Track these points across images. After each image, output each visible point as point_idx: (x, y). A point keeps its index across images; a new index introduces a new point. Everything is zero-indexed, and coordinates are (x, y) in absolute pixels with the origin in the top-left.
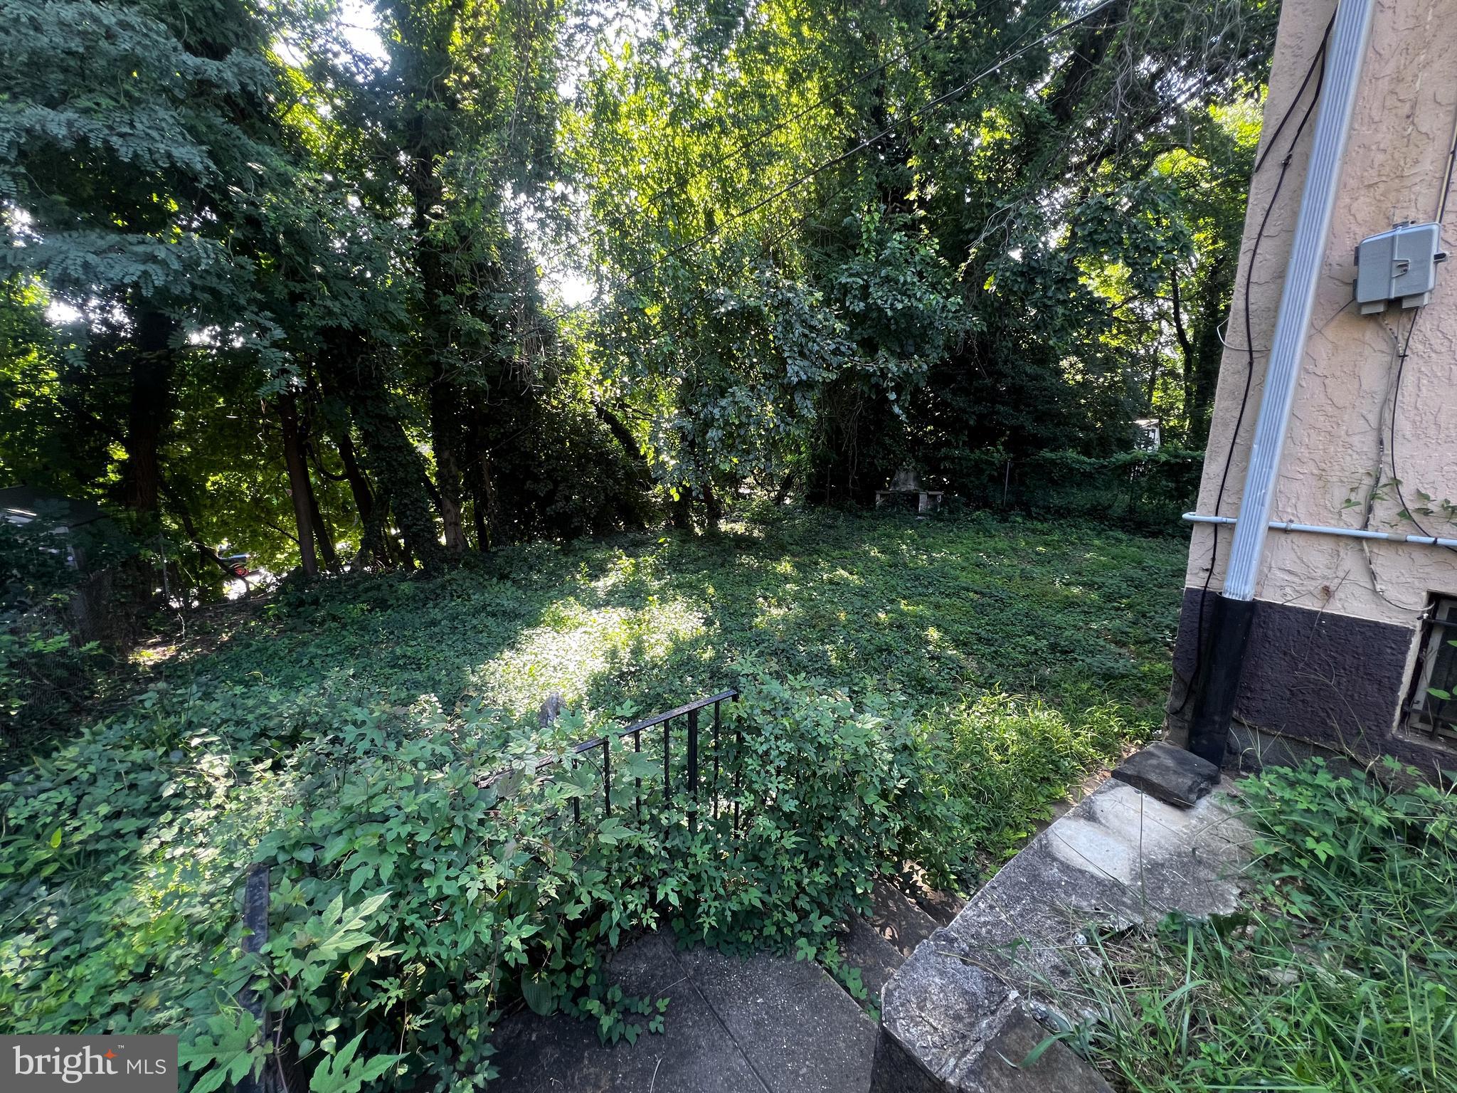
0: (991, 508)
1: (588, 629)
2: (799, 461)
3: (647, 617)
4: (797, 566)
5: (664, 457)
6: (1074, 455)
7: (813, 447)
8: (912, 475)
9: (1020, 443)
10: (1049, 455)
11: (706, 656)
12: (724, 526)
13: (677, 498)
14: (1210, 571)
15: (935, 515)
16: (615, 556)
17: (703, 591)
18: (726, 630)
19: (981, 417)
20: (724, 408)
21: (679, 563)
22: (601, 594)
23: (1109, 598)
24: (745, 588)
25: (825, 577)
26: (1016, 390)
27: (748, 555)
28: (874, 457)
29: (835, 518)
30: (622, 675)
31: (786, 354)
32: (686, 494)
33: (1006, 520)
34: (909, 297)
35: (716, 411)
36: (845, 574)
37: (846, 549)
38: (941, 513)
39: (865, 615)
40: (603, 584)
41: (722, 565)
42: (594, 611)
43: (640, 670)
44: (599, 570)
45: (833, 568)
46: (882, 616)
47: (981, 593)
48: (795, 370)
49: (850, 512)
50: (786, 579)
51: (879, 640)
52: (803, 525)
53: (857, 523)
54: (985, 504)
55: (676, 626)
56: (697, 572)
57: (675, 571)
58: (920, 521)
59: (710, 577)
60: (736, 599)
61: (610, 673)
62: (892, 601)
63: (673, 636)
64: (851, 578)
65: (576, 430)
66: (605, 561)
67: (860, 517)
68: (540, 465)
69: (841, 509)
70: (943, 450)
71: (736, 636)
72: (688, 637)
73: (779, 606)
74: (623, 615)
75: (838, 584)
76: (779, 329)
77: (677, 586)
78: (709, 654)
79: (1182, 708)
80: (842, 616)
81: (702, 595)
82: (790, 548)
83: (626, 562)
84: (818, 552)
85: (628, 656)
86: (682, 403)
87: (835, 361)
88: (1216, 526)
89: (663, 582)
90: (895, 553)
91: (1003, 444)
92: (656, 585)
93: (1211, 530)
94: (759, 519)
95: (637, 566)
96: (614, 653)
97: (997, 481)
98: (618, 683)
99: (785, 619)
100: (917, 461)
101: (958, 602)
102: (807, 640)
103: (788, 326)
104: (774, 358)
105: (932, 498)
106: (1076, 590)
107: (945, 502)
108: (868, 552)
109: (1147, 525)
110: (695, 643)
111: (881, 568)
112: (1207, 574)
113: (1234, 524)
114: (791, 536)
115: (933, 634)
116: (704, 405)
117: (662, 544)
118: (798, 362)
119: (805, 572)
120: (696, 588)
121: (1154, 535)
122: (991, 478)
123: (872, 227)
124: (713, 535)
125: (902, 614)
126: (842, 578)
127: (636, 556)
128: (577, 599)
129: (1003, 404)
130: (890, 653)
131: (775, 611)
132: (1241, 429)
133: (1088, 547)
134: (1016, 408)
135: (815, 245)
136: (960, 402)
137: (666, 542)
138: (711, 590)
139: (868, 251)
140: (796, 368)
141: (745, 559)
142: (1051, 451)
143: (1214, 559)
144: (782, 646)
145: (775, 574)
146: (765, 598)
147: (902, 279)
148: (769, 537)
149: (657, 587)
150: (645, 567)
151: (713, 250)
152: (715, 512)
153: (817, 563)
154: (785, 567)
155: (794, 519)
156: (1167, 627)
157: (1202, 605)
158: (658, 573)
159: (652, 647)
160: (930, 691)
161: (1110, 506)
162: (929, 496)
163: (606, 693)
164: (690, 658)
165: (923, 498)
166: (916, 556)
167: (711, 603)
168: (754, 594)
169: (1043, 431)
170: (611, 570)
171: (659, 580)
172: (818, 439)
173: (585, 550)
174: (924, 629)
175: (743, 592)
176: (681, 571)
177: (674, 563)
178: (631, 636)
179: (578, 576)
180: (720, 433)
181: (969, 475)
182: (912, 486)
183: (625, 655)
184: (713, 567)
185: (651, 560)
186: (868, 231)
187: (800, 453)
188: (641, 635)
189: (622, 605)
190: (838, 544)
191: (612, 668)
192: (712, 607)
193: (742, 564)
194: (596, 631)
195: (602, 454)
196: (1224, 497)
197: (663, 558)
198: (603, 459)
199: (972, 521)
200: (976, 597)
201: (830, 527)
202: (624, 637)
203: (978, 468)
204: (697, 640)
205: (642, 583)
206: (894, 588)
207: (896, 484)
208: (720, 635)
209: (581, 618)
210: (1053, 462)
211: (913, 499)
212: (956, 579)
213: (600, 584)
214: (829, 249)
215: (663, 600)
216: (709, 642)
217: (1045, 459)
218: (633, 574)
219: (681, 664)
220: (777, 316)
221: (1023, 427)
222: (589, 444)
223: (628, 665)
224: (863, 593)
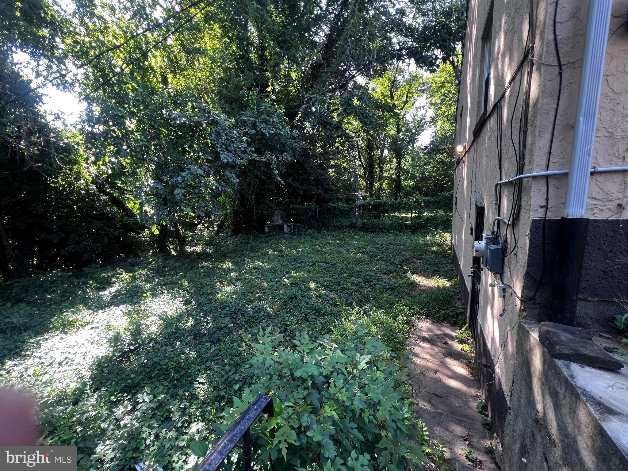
0: (314, 228)
1: (95, 325)
2: (226, 214)
3: (143, 308)
4: (234, 263)
5: (146, 208)
6: (341, 204)
7: (233, 206)
8: (279, 217)
9: (321, 201)
10: (332, 205)
11: (189, 324)
12: (188, 249)
13: (157, 232)
14: (547, 207)
15: (292, 233)
16: (118, 273)
17: (181, 285)
18: (199, 305)
19: (305, 191)
20: (184, 177)
21: (163, 272)
22: (106, 299)
23: (372, 256)
24: (208, 279)
25: (251, 266)
26: (316, 180)
27: (206, 262)
28: (262, 210)
29: (248, 239)
30: (124, 354)
31: (218, 150)
32: (164, 230)
33: (320, 233)
34: (276, 128)
35: (179, 179)
36: (261, 264)
37: (257, 252)
38: (294, 232)
39: (277, 281)
40: (107, 293)
41: (191, 269)
42: (100, 312)
43: (140, 346)
44: (106, 283)
45: (254, 261)
46: (286, 280)
47: (324, 262)
48: (225, 157)
49: (254, 236)
50: (230, 271)
51: (289, 293)
52: (233, 244)
53: (259, 240)
54: (311, 227)
55: (165, 310)
56: (176, 274)
57: (161, 276)
58: (286, 237)
59: (185, 276)
60: (203, 286)
61: (114, 355)
62: (287, 273)
63: (163, 317)
64: (263, 265)
65: (81, 199)
66: (110, 278)
67: (259, 238)
68: (53, 222)
69: (250, 235)
70: (292, 205)
71: (207, 307)
72: (174, 314)
73: (229, 285)
74: (124, 310)
75: (258, 269)
76: (213, 136)
77: (164, 285)
78: (191, 322)
79: (534, 296)
80: (266, 284)
81: (181, 287)
82: (228, 255)
83: (126, 276)
84: (245, 255)
85: (129, 338)
86: (157, 178)
87: (244, 156)
88: (547, 177)
89: (153, 284)
90: (280, 251)
91: (314, 202)
92: (148, 286)
93: (544, 181)
94: (208, 243)
95: (134, 278)
96: (117, 338)
97: (314, 217)
98: (121, 361)
99: (235, 292)
100: (281, 210)
101: (317, 268)
102: (250, 301)
103: (218, 134)
104: (212, 152)
105: (289, 226)
106: (359, 256)
107: (295, 228)
108: (268, 252)
109: (370, 229)
110: (180, 317)
111: (277, 258)
112: (545, 209)
113: (567, 174)
114: (228, 249)
115: (312, 285)
116: (171, 177)
117: (151, 262)
118: (226, 153)
119: (239, 266)
120: (176, 283)
121: (373, 232)
122: (312, 216)
123: (254, 98)
124: (183, 254)
125: (295, 278)
126: (259, 265)
127: (133, 271)
128: (86, 305)
129: (313, 185)
130: (296, 298)
131: (227, 289)
132: (558, 114)
133: (353, 239)
134: (317, 187)
135: (226, 102)
136: (296, 184)
137: (153, 261)
138: (186, 283)
139: (253, 109)
140: (225, 156)
141: (204, 264)
142: (333, 203)
143: (547, 199)
144: (237, 308)
145: (223, 269)
146: (221, 282)
147: (272, 121)
148: (215, 251)
149: (149, 288)
150: (140, 277)
151: (169, 93)
152: (183, 243)
153: (244, 261)
154: (228, 264)
155: (227, 242)
156: (398, 264)
157: (544, 229)
158: (149, 279)
159: (148, 326)
160: (323, 314)
161: (356, 223)
162: (288, 226)
163: (109, 373)
164: (177, 328)
165: (286, 227)
166: (290, 251)
167: (187, 291)
168: (214, 281)
169: (328, 196)
170: (115, 282)
171: (151, 283)
172: (235, 202)
173: (94, 273)
174: (307, 283)
175: (206, 281)
176: (165, 276)
177: (159, 272)
178: (130, 323)
179: (88, 290)
180: (183, 191)
181: (303, 215)
182: (280, 222)
183: (126, 338)
184: (186, 271)
185: (144, 272)
186: (252, 99)
187: (227, 209)
188: (139, 321)
189: (123, 303)
190: (252, 250)
191: (114, 351)
192: (188, 293)
193: (203, 267)
194: (102, 326)
195: (103, 214)
196: (551, 159)
197: (153, 270)
198: (105, 217)
199: (308, 234)
200: (323, 264)
201: (247, 243)
202: (125, 324)
203: (306, 212)
204: (181, 315)
205: (139, 287)
206: (287, 266)
207: (273, 222)
208: (196, 309)
209: (88, 319)
210: (335, 208)
211: (281, 227)
212: (311, 258)
213: (107, 292)
214: (234, 106)
215: (154, 295)
216: (190, 315)
217: (331, 207)
218: (132, 282)
219: (170, 335)
220: (211, 129)
221: (320, 195)
222: (93, 208)
223: (129, 345)
224: (272, 271)
